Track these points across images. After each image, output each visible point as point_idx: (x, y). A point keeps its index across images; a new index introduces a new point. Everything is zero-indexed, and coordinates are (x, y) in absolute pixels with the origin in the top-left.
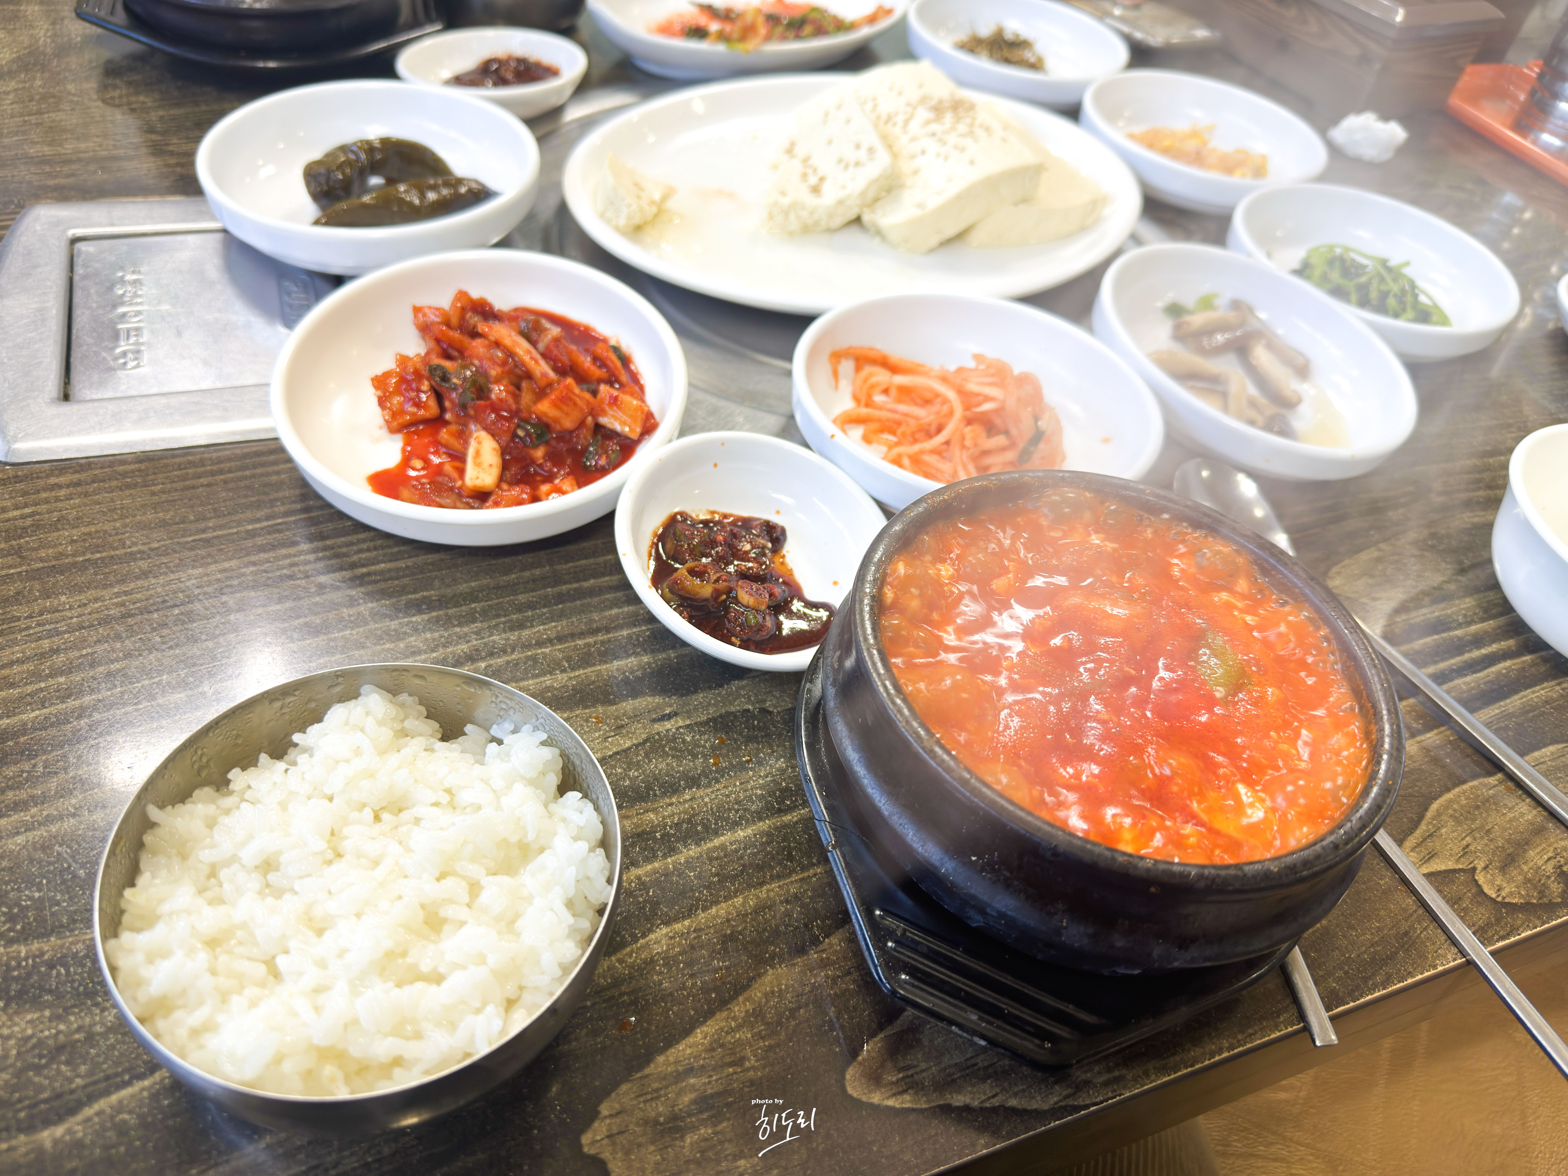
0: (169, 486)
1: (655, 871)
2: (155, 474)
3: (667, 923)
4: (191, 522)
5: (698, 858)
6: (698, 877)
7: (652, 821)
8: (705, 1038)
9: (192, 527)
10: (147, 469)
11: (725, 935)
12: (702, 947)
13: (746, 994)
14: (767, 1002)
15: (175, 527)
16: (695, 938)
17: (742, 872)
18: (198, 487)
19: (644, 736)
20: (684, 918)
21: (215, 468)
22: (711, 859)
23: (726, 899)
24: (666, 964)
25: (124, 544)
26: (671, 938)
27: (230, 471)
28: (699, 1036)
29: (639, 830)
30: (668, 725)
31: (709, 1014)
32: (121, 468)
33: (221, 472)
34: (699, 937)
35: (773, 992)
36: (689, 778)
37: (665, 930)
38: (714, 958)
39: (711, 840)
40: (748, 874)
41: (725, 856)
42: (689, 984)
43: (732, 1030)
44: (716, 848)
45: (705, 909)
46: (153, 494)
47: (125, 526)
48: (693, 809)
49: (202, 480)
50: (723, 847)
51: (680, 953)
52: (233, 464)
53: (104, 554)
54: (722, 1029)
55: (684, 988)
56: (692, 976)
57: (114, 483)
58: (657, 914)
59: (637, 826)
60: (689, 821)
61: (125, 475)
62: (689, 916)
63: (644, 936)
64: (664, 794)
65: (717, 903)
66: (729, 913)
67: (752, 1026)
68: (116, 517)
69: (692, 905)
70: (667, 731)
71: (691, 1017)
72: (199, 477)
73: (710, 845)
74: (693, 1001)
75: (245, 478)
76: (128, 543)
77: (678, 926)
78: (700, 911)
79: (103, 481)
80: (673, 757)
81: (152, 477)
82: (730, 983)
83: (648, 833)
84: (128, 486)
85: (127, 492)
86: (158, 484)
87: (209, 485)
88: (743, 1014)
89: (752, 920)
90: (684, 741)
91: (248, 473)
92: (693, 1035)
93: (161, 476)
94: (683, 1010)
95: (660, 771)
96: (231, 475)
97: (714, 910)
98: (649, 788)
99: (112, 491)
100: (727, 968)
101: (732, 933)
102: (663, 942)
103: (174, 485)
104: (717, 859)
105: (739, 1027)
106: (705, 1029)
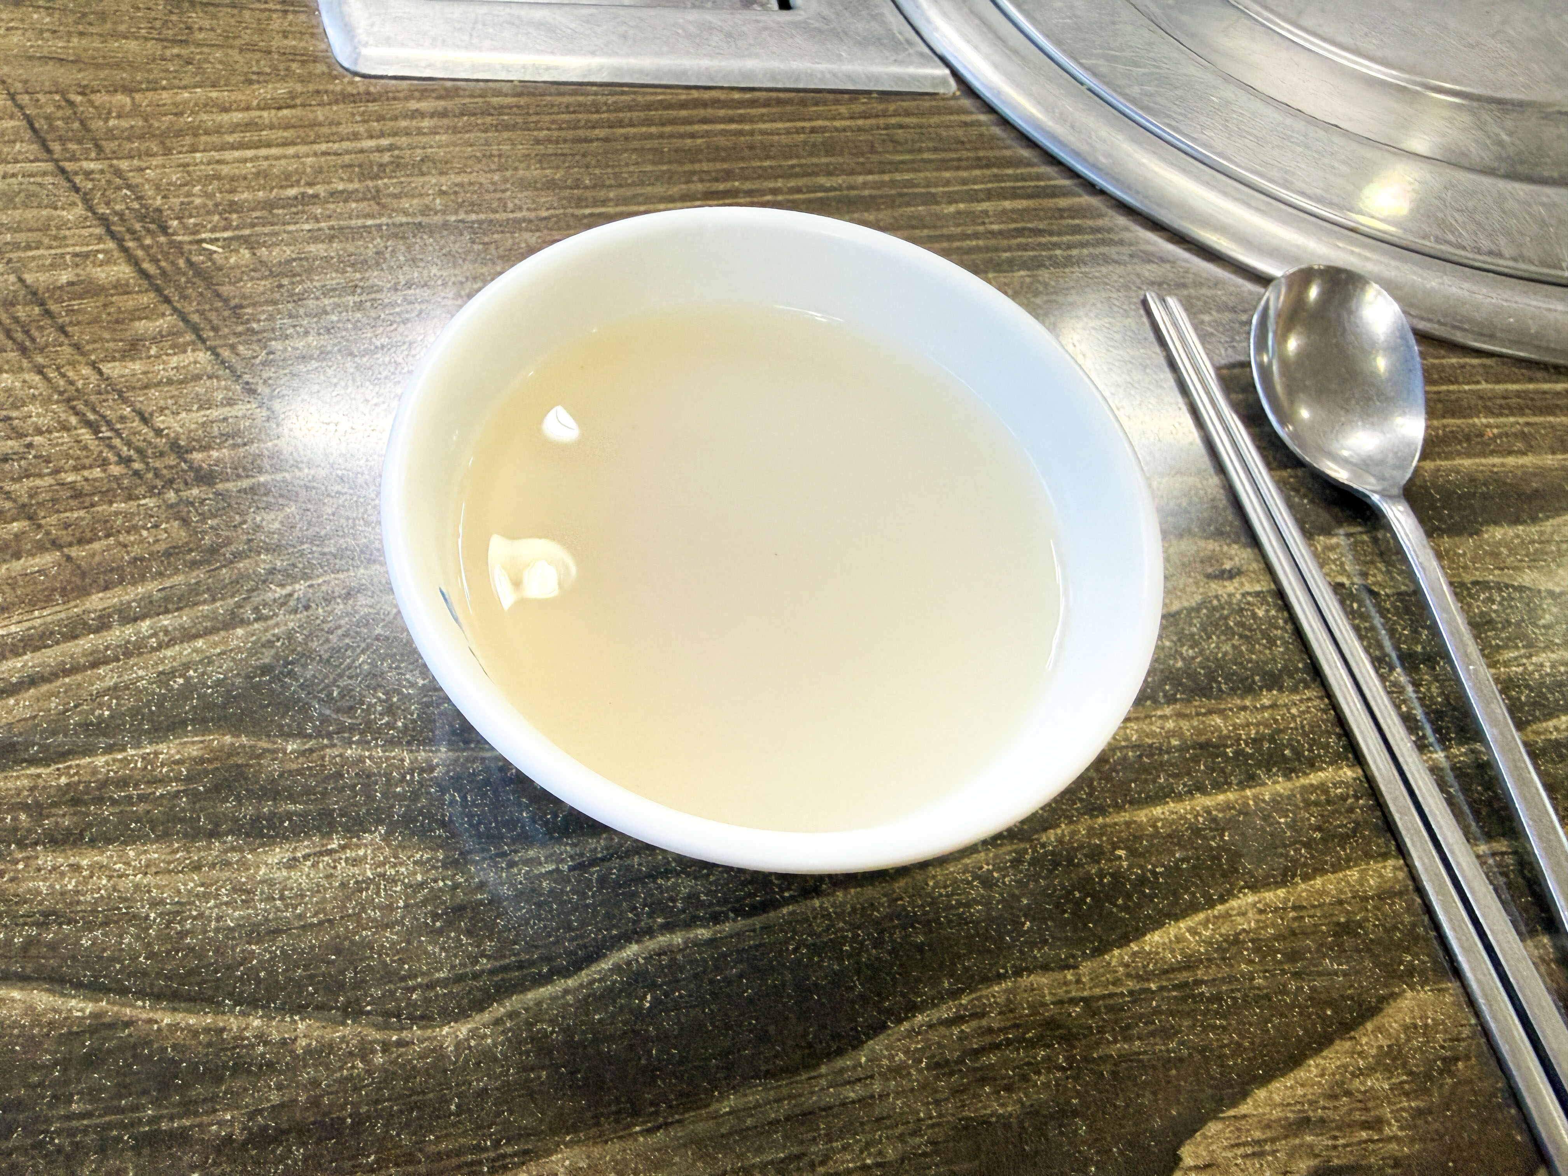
0: (556, 134)
1: (1229, 806)
2: (537, 114)
3: (1254, 888)
4: (586, 187)
5: (1289, 798)
6: (1291, 826)
7: (1218, 729)
8: (1322, 1075)
9: (589, 194)
10: (528, 106)
11: (1338, 924)
12: (1305, 934)
13: (1377, 1021)
14: (1408, 1040)
15: (566, 193)
16: (1295, 919)
17: (1354, 831)
18: (591, 141)
19: (1198, 598)
20: (1278, 885)
21: (612, 116)
22: (1308, 804)
23: (1336, 868)
24: (1257, 950)
25: (505, 206)
26: (1261, 912)
27: (632, 125)
28: (1315, 1071)
29: (1203, 739)
30: (1231, 587)
31: (1323, 1042)
32: (495, 100)
33: (621, 124)
34: (1301, 918)
35: (1415, 1026)
36: (1266, 673)
37: (1251, 898)
38: (1324, 956)
39: (1306, 774)
40: (1363, 837)
41: (1328, 802)
42: (1292, 986)
43: (1359, 1073)
44: (1313, 788)
45: (1306, 878)
46: (538, 142)
47: (506, 180)
48: (1276, 721)
49: (597, 131)
50: (1322, 788)
51: (1276, 938)
52: (635, 114)
53: (482, 216)
54: (1345, 1066)
55: (1285, 992)
56: (1297, 975)
57: (488, 120)
58: (1237, 871)
59: (1200, 733)
60: (1272, 740)
61: (501, 109)
62: (1283, 883)
63: (1222, 900)
64: (1233, 690)
65: (1322, 871)
66: (1341, 892)
67: (1389, 1071)
68: (493, 167)
69: (1286, 869)
70: (1230, 595)
71: (1300, 1040)
72: (594, 127)
73: (1304, 781)
74: (1301, 1014)
75: (651, 137)
76: (510, 205)
77: (1269, 896)
78: (1298, 879)
79: (474, 115)
80: (1241, 636)
81: (534, 118)
82: (1351, 998)
83: (1216, 747)
84: (507, 127)
85: (506, 135)
86: (541, 129)
87: (606, 140)
88: (1374, 1052)
89: (1376, 908)
90: (1254, 616)
91: (653, 130)
92: (1305, 1067)
93: (547, 118)
94: (1288, 1025)
95: (1225, 654)
96: (631, 130)
97: (1318, 882)
98: (1211, 677)
99: (486, 131)
100: (1345, 974)
101: (1348, 922)
102: (1250, 914)
103: (563, 134)
104: (1316, 804)
105: (1371, 1070)
106: (1320, 1061)
